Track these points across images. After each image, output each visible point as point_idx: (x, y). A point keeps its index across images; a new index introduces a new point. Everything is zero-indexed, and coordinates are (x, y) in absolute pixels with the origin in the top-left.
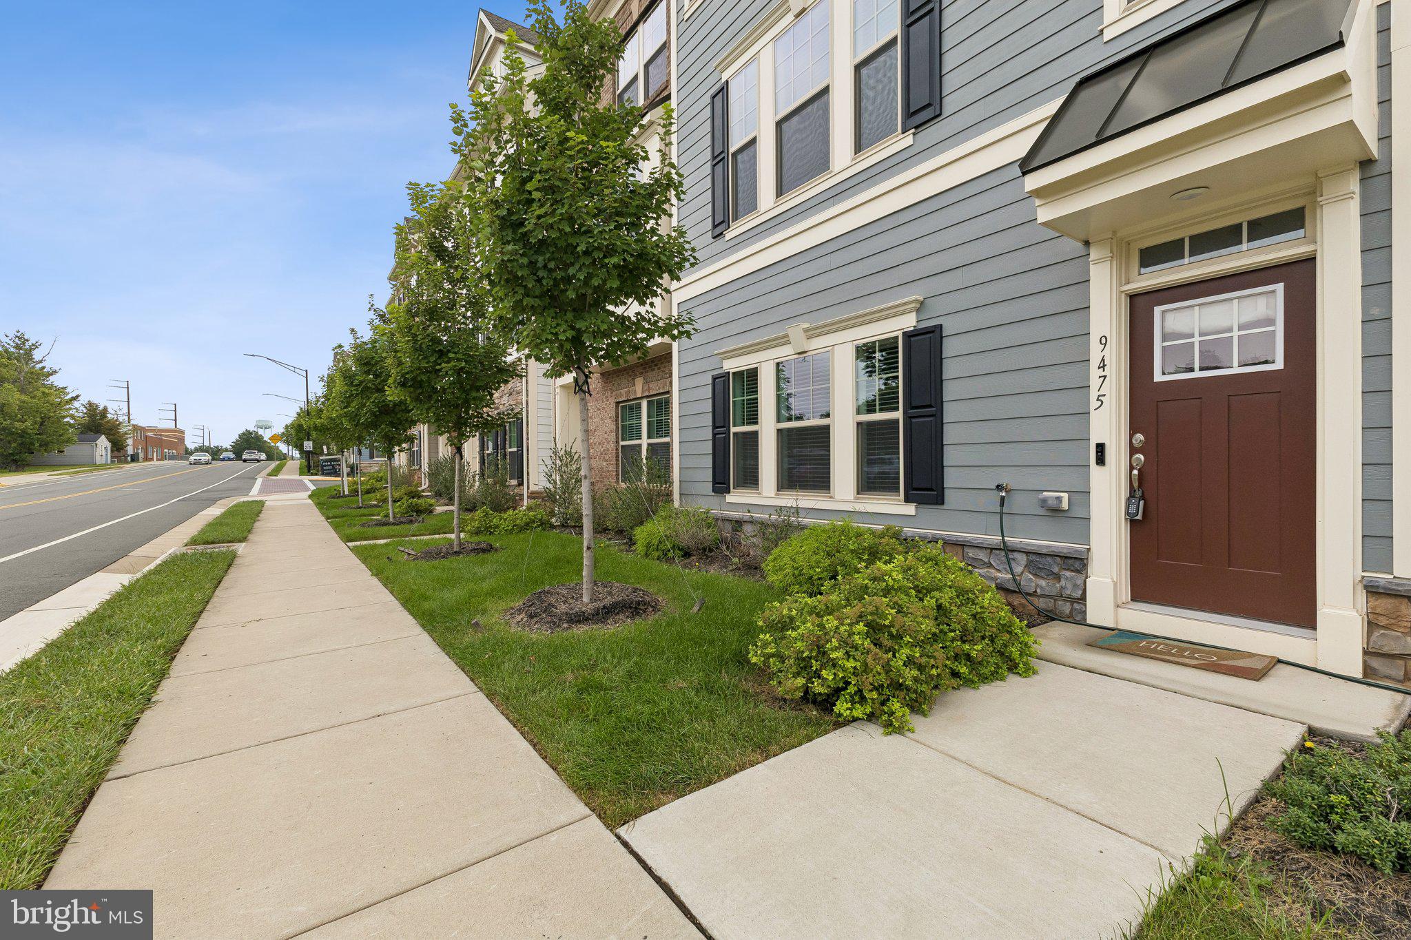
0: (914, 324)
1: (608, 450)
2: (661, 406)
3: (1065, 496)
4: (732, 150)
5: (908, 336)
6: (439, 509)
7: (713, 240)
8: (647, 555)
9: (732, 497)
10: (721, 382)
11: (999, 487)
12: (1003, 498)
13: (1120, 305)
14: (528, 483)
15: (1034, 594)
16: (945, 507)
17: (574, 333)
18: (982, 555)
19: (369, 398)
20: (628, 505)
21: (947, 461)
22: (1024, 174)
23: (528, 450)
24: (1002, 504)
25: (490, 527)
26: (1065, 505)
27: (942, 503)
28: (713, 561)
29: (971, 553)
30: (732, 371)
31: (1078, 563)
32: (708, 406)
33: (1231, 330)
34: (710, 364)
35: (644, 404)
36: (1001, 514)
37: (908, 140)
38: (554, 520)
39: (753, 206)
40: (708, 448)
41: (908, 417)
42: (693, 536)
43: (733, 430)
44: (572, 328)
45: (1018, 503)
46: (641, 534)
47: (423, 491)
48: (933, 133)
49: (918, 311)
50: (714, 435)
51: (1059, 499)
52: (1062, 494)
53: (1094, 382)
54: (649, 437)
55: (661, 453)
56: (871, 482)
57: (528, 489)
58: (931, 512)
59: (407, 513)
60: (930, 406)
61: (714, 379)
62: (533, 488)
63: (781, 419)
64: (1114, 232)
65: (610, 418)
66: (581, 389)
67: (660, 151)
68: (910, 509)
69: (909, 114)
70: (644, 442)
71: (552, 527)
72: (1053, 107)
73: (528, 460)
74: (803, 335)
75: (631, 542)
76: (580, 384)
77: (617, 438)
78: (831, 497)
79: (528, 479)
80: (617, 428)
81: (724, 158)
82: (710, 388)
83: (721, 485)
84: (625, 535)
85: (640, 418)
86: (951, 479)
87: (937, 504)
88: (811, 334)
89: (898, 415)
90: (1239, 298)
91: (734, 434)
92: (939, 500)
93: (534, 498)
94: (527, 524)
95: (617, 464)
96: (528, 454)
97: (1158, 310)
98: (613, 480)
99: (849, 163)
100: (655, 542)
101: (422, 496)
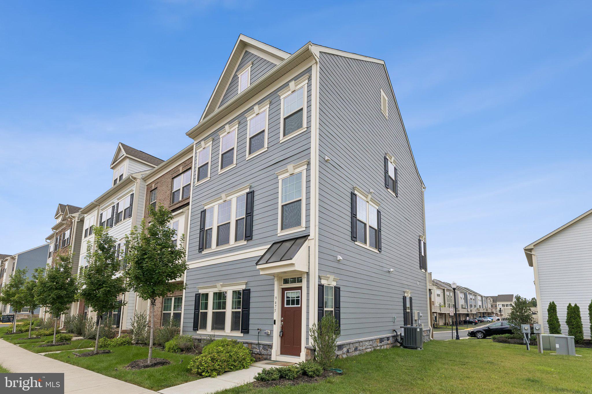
0: (245, 288)
1: (158, 314)
2: (179, 300)
3: (269, 331)
4: (206, 229)
5: (243, 290)
6: (74, 339)
7: (199, 253)
8: (169, 351)
9: (198, 332)
10: (198, 297)
11: (258, 329)
12: (259, 332)
13: (279, 291)
14: (122, 327)
15: (263, 355)
16: (249, 334)
17: (153, 290)
18: (255, 346)
19: (52, 292)
20: (164, 335)
21: (250, 323)
22: (257, 265)
23: (123, 313)
24: (259, 333)
25: (107, 345)
26: (269, 333)
27: (248, 333)
28: (190, 352)
29: (253, 345)
30: (201, 293)
31: (270, 346)
32: (193, 303)
33: (295, 298)
34: (195, 290)
35: (173, 299)
36: (258, 336)
37: (245, 243)
38: (133, 341)
39: (210, 247)
40: (193, 316)
41: (242, 311)
42: (185, 344)
43: (201, 311)
44: (153, 289)
45: (262, 333)
46: (167, 345)
47: (61, 330)
48: (251, 243)
49: (246, 284)
50: (195, 312)
51: (268, 332)
52: (268, 331)
53: (275, 306)
54: (174, 311)
55: (177, 316)
56: (234, 328)
57: (121, 329)
58: (246, 335)
59: (60, 341)
60: (247, 309)
61: (196, 295)
62: (124, 329)
63: (214, 309)
64: (278, 275)
65: (160, 302)
66: (153, 304)
67: (180, 244)
68: (242, 335)
69: (246, 237)
70: (172, 312)
71: (132, 344)
72: (269, 246)
73: (122, 317)
74: (220, 286)
75: (164, 347)
76: (153, 302)
77: (162, 310)
78: (225, 332)
79: (122, 325)
80: (162, 306)
81: (203, 230)
82: (195, 297)
83: (196, 328)
84: (161, 345)
85: (171, 303)
86: (251, 327)
87: (247, 333)
88: (222, 286)
89: (240, 310)
90: (291, 292)
91: (201, 312)
92: (248, 332)
93: (124, 333)
94: (122, 343)
95: (161, 320)
96: (123, 315)
97: (286, 292)
98: (159, 325)
99: (234, 244)
100: (172, 347)
101: (61, 333)
